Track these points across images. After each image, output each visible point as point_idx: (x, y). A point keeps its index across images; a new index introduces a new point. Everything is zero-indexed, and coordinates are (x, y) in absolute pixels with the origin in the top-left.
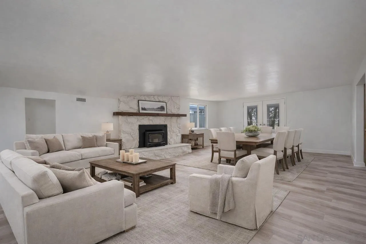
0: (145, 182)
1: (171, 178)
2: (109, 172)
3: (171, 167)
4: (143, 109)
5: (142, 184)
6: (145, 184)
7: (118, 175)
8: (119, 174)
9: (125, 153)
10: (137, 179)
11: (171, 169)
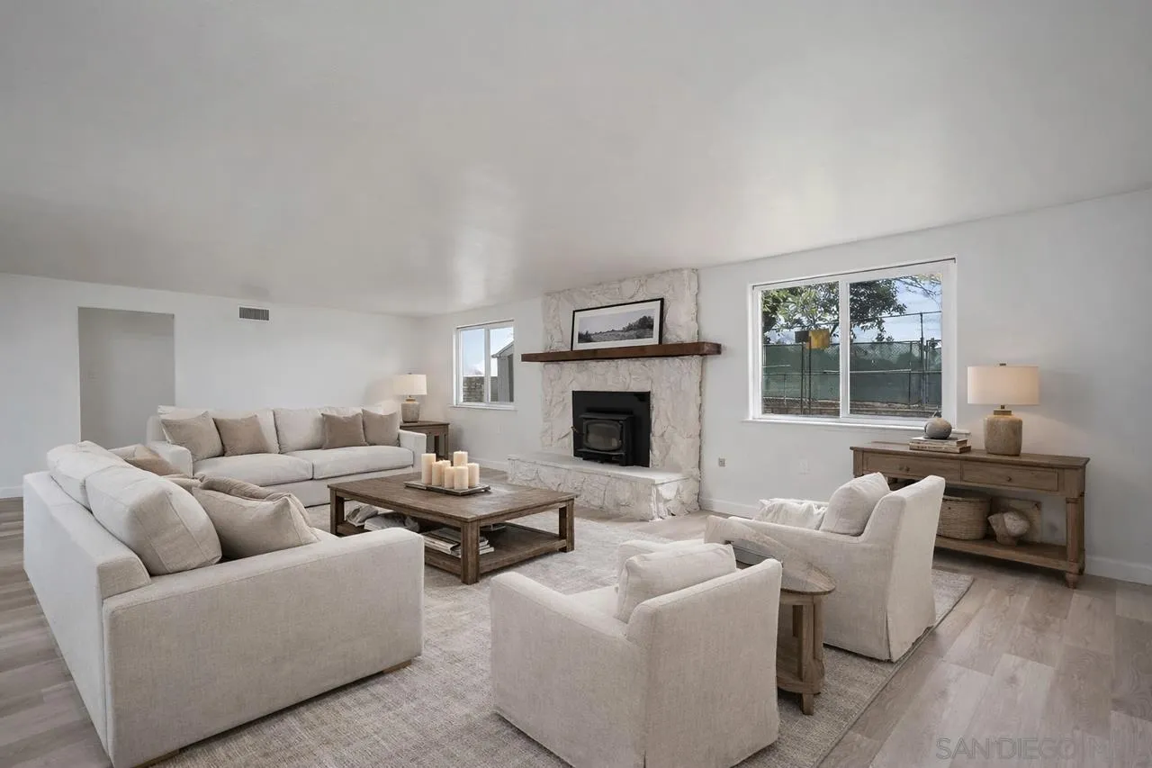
0: (491, 544)
1: (562, 535)
2: (382, 510)
3: (563, 505)
4: (585, 338)
5: (485, 548)
6: (492, 549)
7: (412, 522)
8: (415, 519)
9: (437, 460)
10: (473, 533)
11: (563, 512)
